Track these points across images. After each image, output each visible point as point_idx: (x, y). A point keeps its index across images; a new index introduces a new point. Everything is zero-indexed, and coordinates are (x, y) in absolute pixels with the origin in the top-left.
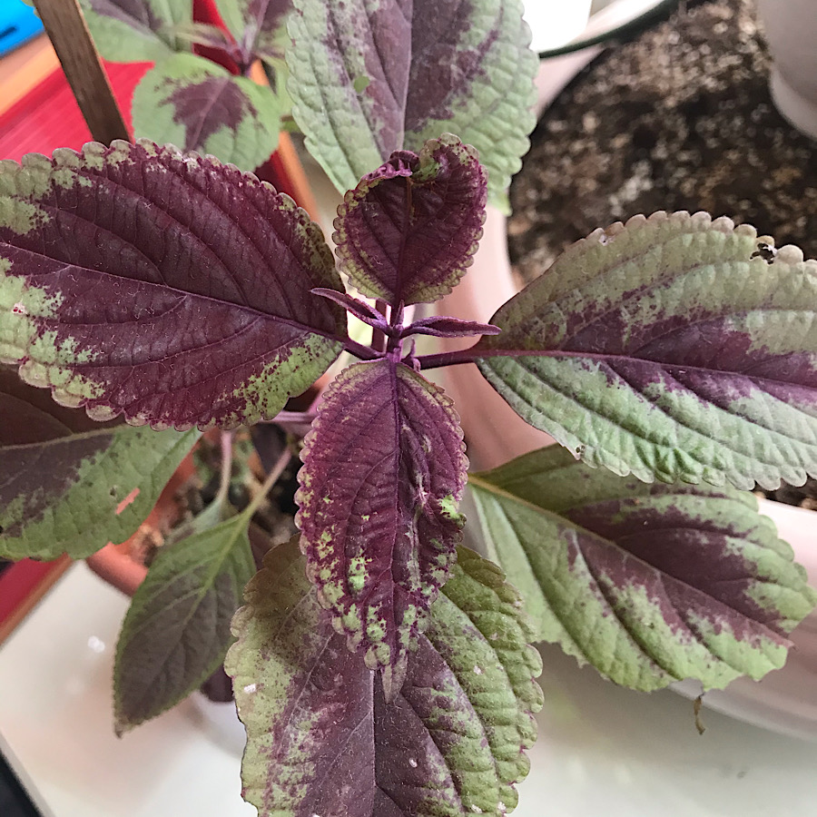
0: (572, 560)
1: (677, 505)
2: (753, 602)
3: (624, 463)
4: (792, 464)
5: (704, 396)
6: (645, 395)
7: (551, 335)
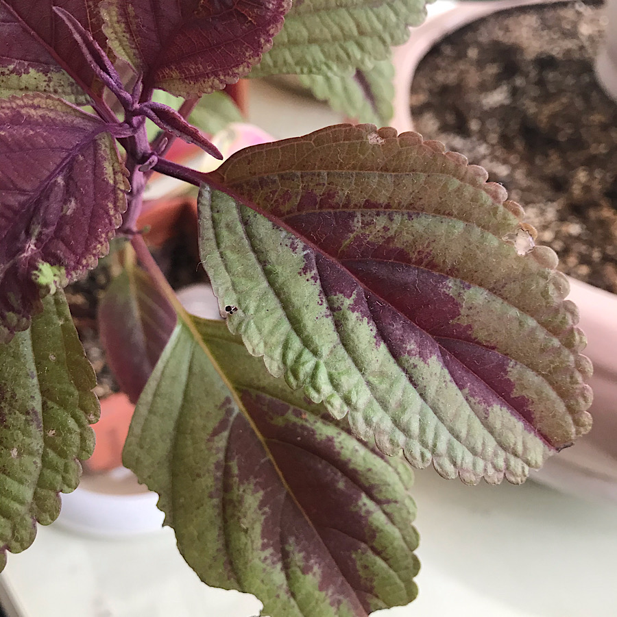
0: (216, 432)
1: (336, 440)
2: (355, 565)
3: (262, 345)
4: (424, 444)
5: (383, 335)
6: (328, 301)
7: (281, 201)
